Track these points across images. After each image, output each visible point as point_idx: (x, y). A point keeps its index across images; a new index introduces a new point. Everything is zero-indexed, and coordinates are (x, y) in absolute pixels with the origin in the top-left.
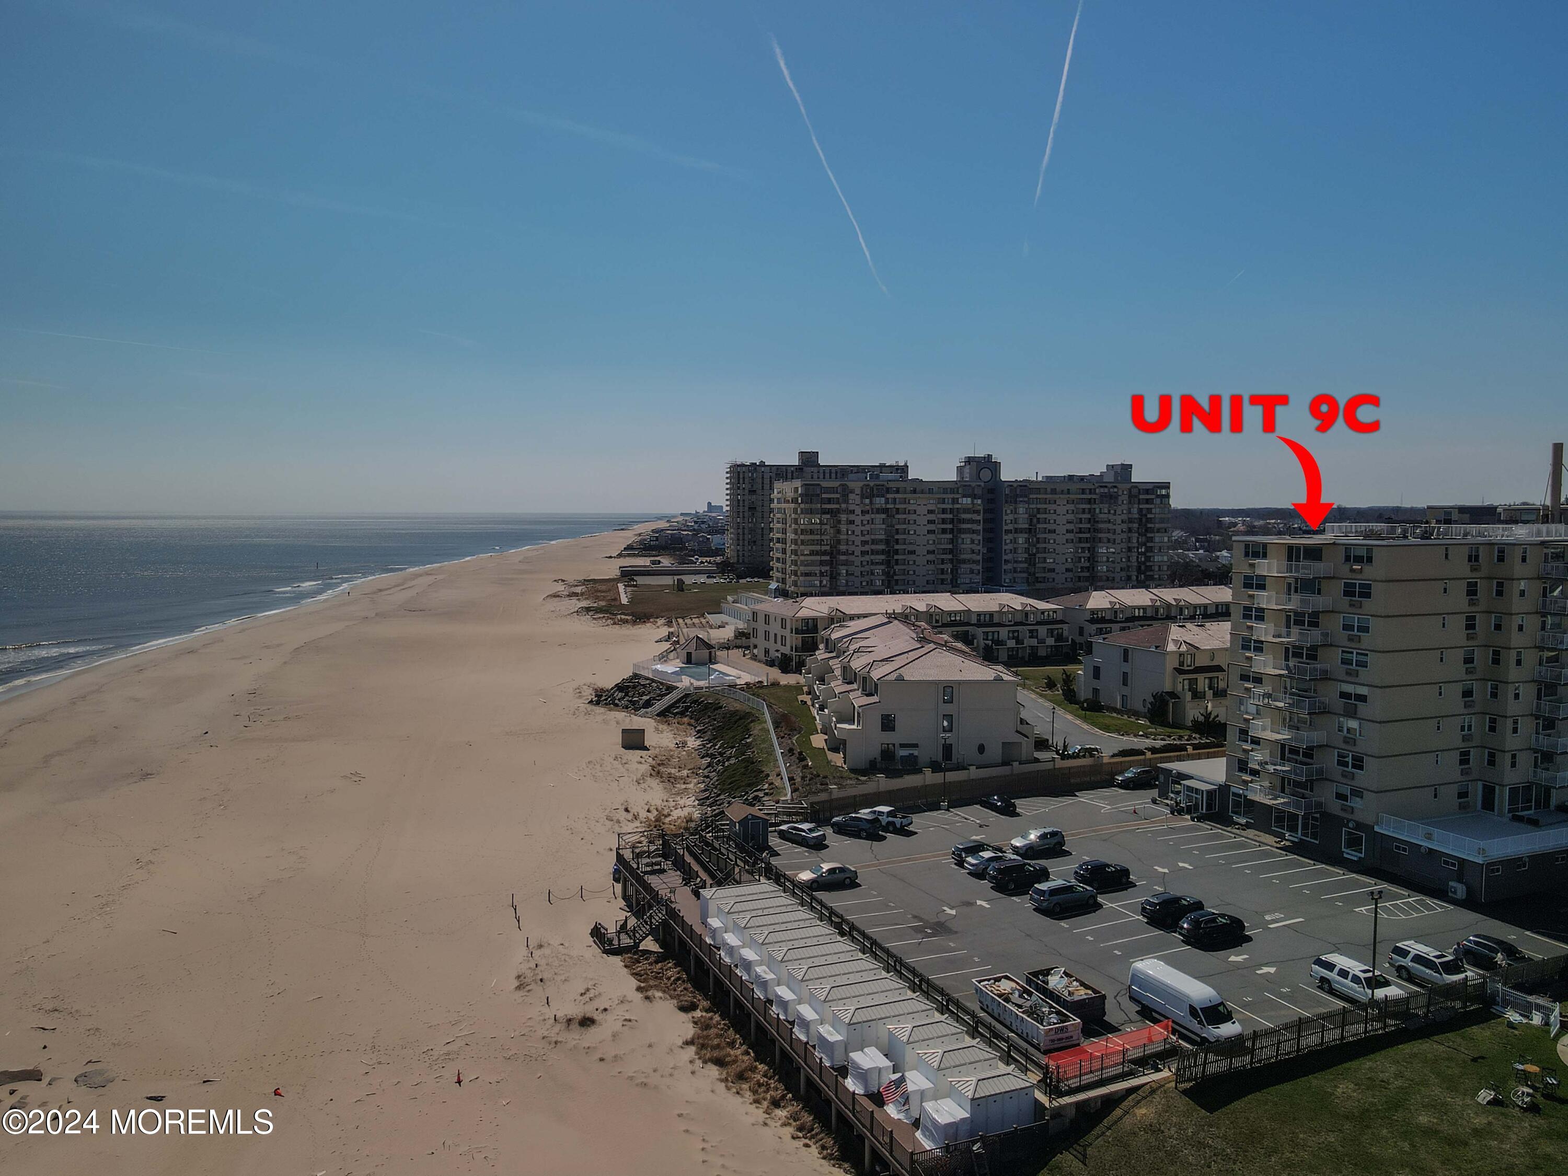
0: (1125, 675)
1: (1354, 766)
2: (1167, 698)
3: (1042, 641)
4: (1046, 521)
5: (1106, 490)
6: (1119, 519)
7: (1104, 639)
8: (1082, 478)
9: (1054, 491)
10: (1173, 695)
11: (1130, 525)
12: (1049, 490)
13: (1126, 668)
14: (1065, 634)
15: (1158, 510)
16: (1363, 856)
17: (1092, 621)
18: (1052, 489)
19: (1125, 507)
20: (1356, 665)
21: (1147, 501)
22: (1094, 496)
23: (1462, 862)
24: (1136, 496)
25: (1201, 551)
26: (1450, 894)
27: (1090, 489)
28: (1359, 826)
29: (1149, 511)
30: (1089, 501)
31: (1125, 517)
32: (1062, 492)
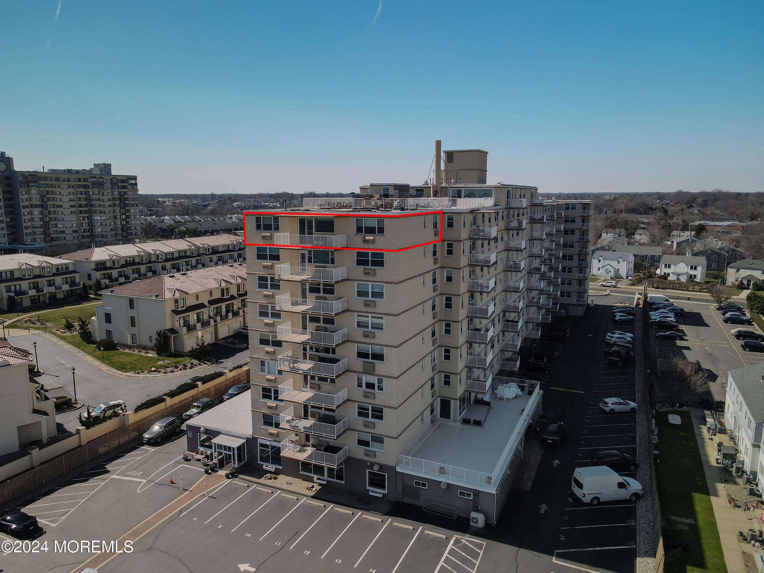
0: (132, 319)
1: (374, 417)
2: (169, 334)
3: (59, 288)
4: (53, 199)
5: (95, 180)
6: (106, 198)
7: (112, 292)
8: (77, 172)
9: (57, 179)
10: (173, 331)
11: (114, 202)
12: (54, 179)
13: (133, 313)
14: (77, 280)
15: (131, 193)
16: (386, 492)
17: (97, 269)
18: (56, 178)
19: (109, 191)
20: (372, 328)
21: (123, 187)
22: (87, 183)
23: (477, 493)
24: (116, 184)
25: (154, 217)
26: (472, 524)
27: (84, 179)
28: (382, 467)
29: (125, 193)
30: (85, 187)
31: (110, 197)
32: (64, 180)
